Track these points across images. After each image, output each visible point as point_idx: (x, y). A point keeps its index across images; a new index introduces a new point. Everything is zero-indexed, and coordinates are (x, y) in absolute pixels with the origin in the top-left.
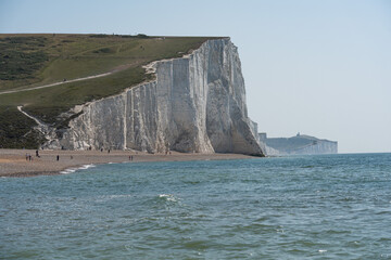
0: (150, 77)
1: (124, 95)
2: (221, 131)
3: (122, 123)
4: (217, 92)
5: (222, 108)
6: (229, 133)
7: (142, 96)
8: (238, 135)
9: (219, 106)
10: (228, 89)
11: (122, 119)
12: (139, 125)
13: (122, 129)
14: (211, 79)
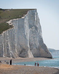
0: (11, 27)
1: (3, 34)
2: (35, 48)
3: (2, 46)
4: (33, 32)
5: (35, 39)
6: (39, 49)
7: (9, 35)
8: (42, 50)
9: (34, 38)
10: (37, 31)
11: (2, 44)
12: (9, 47)
13: (2, 48)
14: (30, 27)
